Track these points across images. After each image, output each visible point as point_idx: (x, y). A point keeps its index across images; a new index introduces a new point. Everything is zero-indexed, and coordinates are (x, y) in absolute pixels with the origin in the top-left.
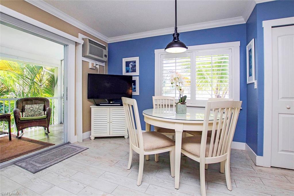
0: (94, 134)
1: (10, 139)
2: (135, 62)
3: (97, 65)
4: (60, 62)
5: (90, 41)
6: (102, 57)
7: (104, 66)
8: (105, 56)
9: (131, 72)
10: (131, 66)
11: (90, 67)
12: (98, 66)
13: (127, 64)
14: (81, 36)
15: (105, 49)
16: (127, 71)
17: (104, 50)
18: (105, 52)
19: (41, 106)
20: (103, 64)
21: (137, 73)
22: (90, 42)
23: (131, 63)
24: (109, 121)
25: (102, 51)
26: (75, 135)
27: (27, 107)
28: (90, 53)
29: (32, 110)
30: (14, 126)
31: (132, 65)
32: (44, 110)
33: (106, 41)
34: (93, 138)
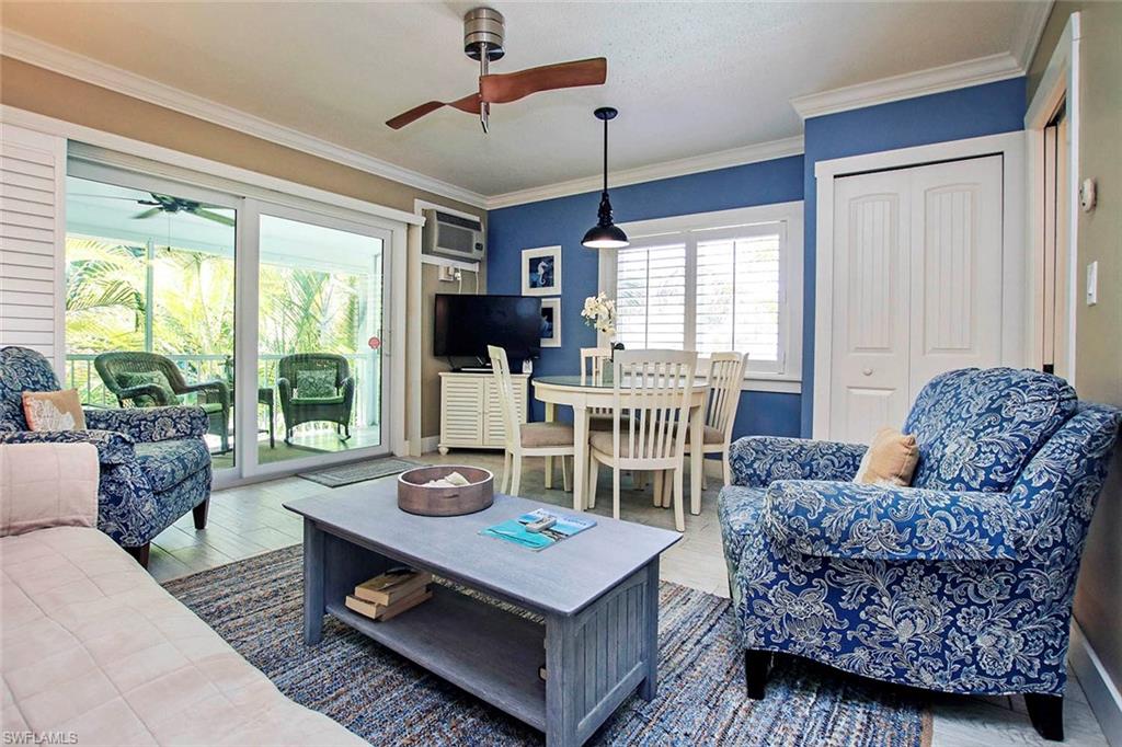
0: (446, 441)
1: (272, 445)
2: (550, 260)
3: (456, 270)
4: (372, 259)
5: (441, 216)
6: (470, 251)
7: (477, 270)
8: (479, 246)
9: (543, 286)
10: (541, 271)
11: (442, 277)
12: (459, 274)
13: (534, 263)
14: (419, 204)
15: (479, 229)
16: (534, 285)
17: (475, 233)
18: (479, 237)
19: (331, 376)
20: (475, 268)
21: (557, 289)
22: (439, 219)
23: (543, 264)
24: (481, 411)
25: (470, 237)
26: (406, 439)
27: (303, 375)
28: (440, 245)
29: (311, 383)
30: (280, 418)
31: (544, 267)
32: (338, 385)
33: (483, 205)
34: (444, 450)
